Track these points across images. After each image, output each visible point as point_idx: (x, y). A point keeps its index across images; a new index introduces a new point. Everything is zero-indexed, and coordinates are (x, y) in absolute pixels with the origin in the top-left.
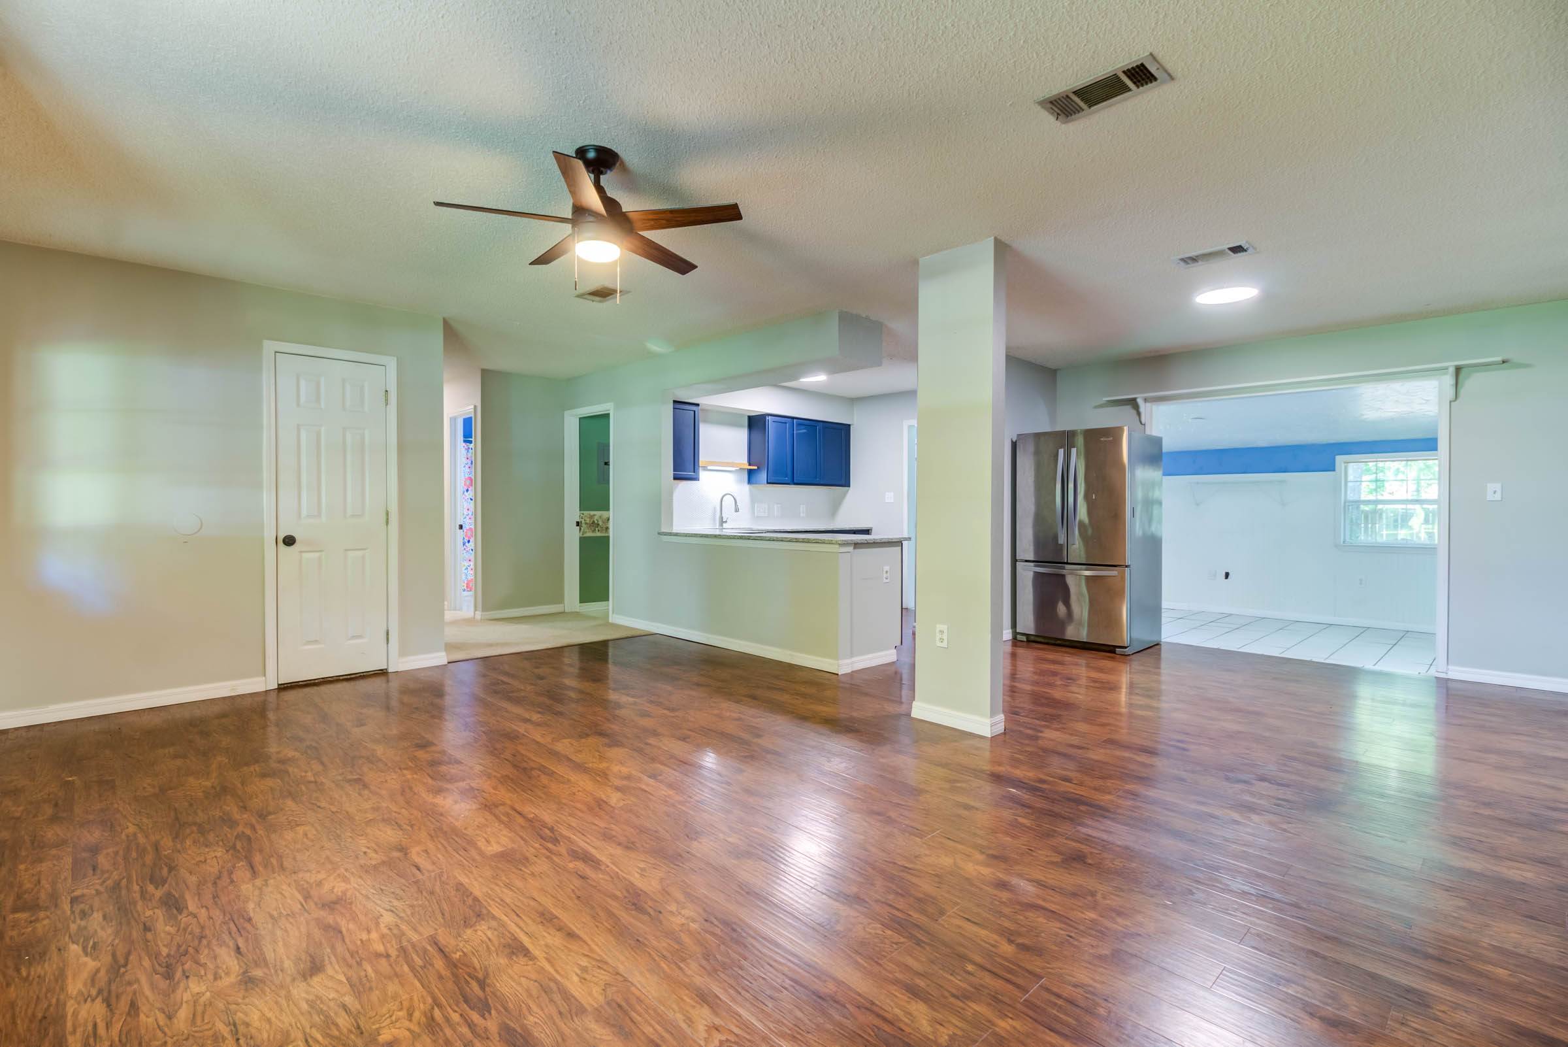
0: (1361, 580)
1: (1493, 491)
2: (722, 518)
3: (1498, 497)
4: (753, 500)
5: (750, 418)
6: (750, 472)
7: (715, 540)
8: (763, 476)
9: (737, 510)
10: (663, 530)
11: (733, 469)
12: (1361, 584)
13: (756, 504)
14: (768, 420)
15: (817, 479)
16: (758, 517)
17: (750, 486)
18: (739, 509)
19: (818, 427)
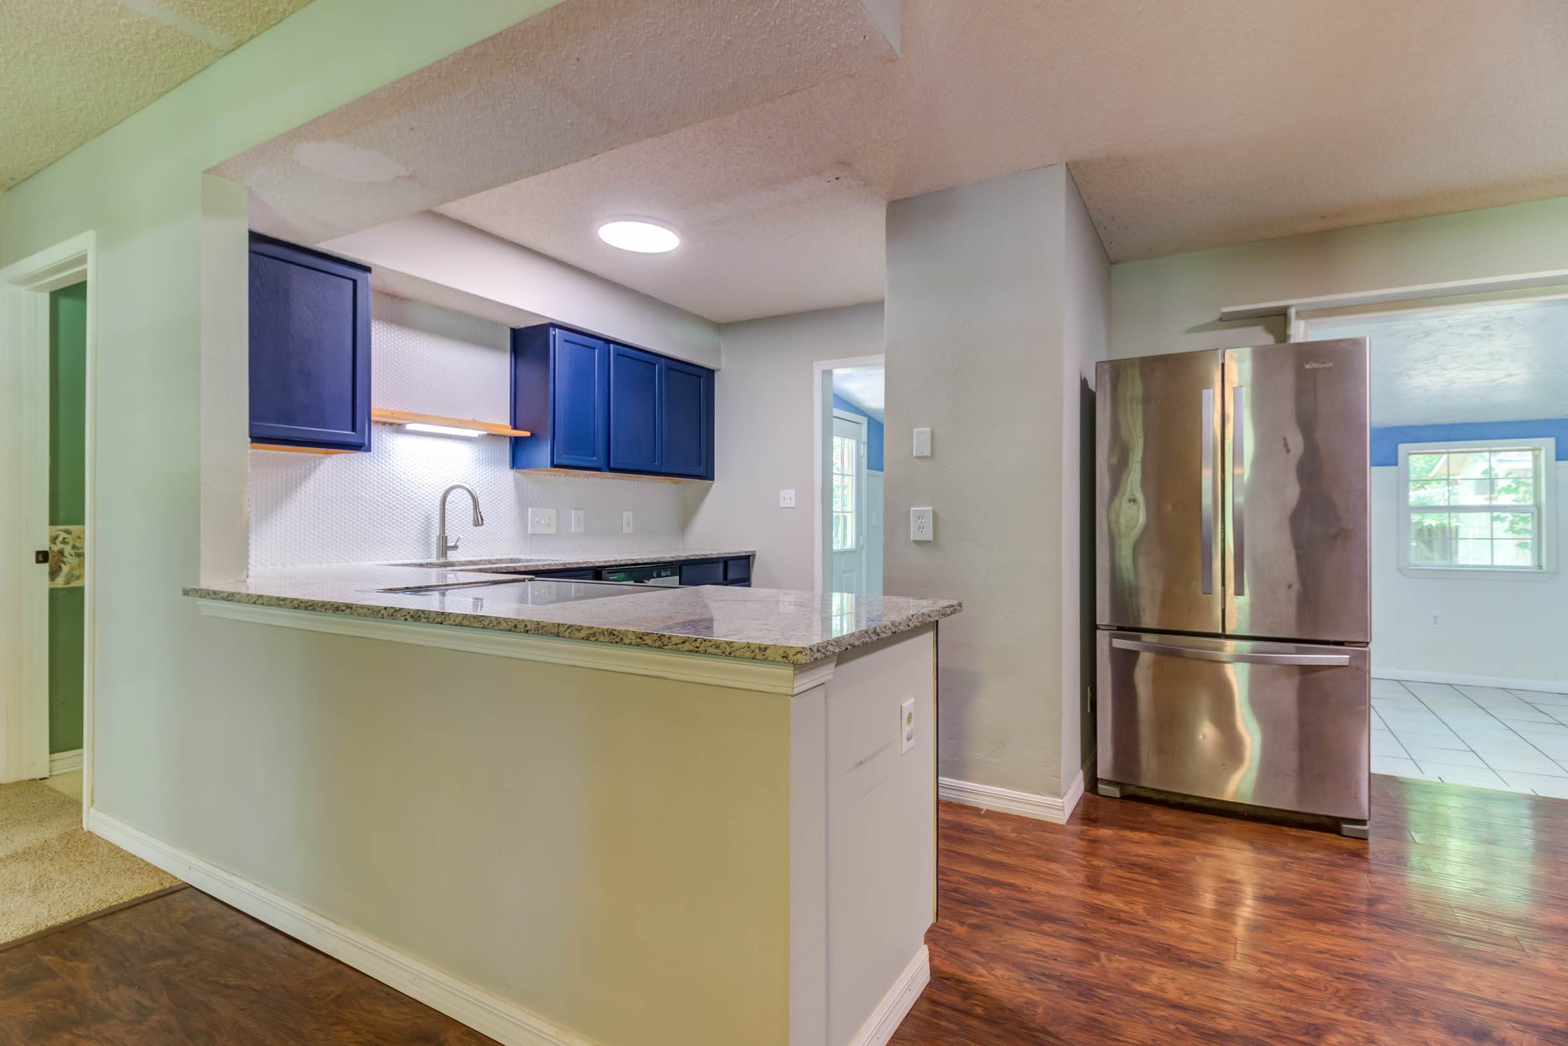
0: (1435, 617)
2: (443, 539)
4: (523, 502)
5: (516, 334)
6: (516, 443)
7: (337, 618)
8: (544, 453)
9: (478, 521)
10: (207, 582)
11: (474, 433)
12: (1436, 622)
13: (530, 510)
14: (554, 336)
15: (656, 463)
16: (534, 534)
17: (516, 473)
18: (482, 520)
19: (657, 366)
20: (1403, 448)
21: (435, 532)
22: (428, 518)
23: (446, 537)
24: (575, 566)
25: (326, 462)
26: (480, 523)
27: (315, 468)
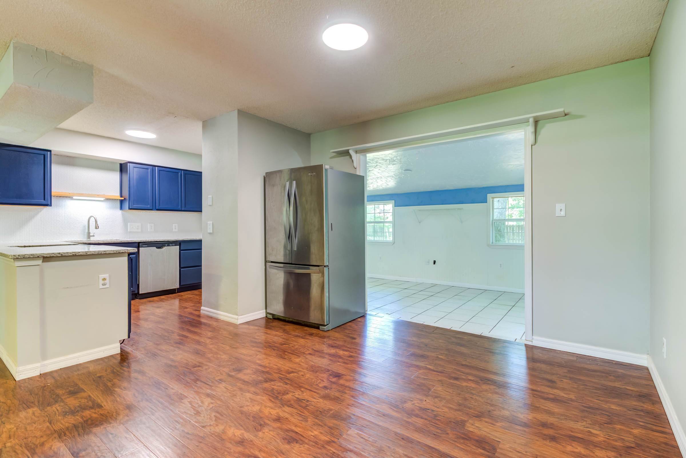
0: (501, 265)
1: (560, 210)
3: (563, 213)
4: (126, 220)
5: (120, 165)
6: (122, 201)
8: (126, 205)
11: (102, 199)
12: (501, 267)
13: (129, 224)
14: (130, 166)
15: (179, 207)
16: (131, 232)
17: (122, 211)
18: (98, 227)
19: (179, 173)
20: (489, 196)
21: (87, 231)
22: (84, 226)
23: (90, 233)
24: (126, 242)
25: (44, 210)
26: (97, 228)
27: (40, 211)
